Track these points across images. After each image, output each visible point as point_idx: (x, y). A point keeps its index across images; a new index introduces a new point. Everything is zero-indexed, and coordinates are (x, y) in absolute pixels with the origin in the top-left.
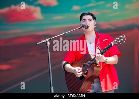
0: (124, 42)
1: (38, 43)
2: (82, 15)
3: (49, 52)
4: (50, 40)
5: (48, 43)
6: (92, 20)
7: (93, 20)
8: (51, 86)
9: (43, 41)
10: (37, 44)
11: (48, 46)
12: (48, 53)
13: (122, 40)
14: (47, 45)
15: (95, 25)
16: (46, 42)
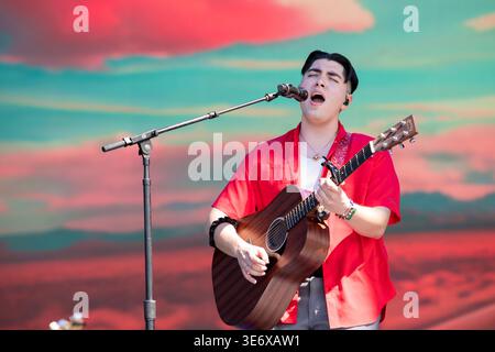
1: (106, 148)
2: (316, 55)
3: (148, 179)
4: (154, 135)
5: (147, 147)
6: (341, 81)
7: (346, 82)
8: (147, 298)
9: (127, 141)
10: (103, 149)
11: (146, 157)
12: (144, 182)
13: (406, 133)
15: (346, 104)
16: (139, 143)
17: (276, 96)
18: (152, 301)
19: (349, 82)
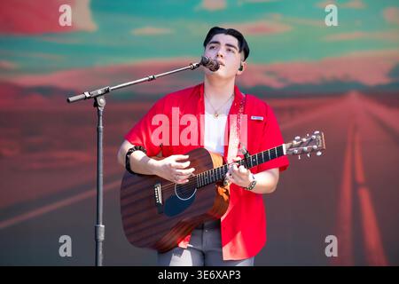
0: (319, 153)
1: (71, 99)
3: (101, 127)
4: (107, 91)
5: (102, 101)
6: (237, 52)
8: (98, 223)
9: (87, 95)
10: (68, 100)
11: (101, 109)
12: (98, 130)
13: (315, 147)
14: (96, 105)
15: (241, 69)
16: (95, 98)
17: (198, 65)
18: (102, 226)
19: (243, 52)
